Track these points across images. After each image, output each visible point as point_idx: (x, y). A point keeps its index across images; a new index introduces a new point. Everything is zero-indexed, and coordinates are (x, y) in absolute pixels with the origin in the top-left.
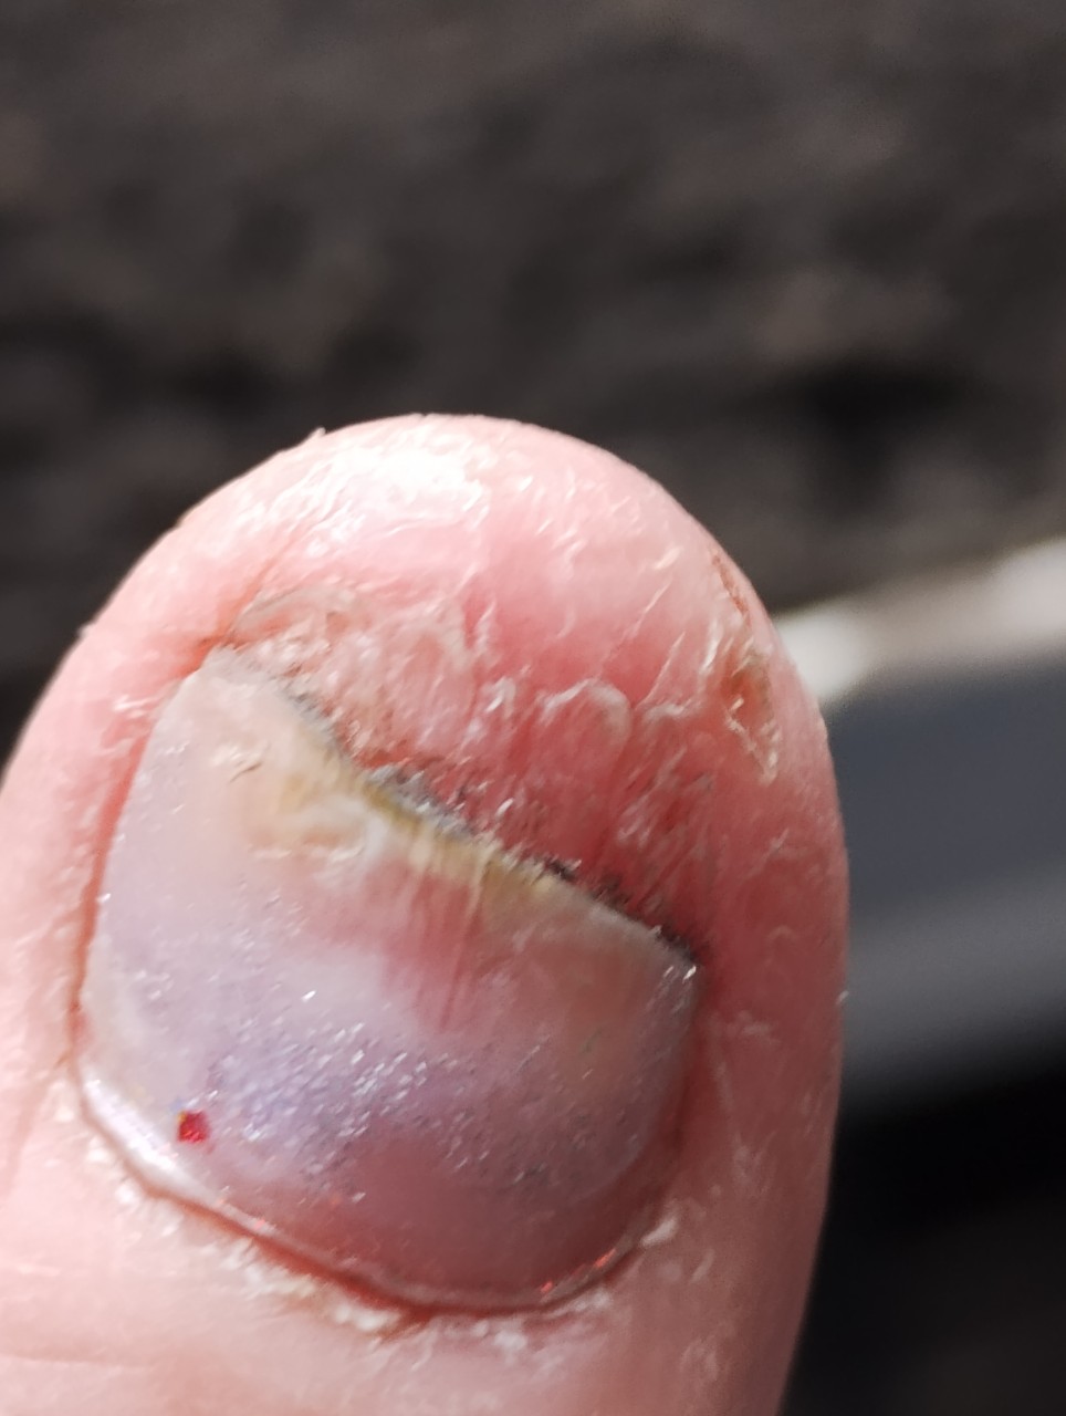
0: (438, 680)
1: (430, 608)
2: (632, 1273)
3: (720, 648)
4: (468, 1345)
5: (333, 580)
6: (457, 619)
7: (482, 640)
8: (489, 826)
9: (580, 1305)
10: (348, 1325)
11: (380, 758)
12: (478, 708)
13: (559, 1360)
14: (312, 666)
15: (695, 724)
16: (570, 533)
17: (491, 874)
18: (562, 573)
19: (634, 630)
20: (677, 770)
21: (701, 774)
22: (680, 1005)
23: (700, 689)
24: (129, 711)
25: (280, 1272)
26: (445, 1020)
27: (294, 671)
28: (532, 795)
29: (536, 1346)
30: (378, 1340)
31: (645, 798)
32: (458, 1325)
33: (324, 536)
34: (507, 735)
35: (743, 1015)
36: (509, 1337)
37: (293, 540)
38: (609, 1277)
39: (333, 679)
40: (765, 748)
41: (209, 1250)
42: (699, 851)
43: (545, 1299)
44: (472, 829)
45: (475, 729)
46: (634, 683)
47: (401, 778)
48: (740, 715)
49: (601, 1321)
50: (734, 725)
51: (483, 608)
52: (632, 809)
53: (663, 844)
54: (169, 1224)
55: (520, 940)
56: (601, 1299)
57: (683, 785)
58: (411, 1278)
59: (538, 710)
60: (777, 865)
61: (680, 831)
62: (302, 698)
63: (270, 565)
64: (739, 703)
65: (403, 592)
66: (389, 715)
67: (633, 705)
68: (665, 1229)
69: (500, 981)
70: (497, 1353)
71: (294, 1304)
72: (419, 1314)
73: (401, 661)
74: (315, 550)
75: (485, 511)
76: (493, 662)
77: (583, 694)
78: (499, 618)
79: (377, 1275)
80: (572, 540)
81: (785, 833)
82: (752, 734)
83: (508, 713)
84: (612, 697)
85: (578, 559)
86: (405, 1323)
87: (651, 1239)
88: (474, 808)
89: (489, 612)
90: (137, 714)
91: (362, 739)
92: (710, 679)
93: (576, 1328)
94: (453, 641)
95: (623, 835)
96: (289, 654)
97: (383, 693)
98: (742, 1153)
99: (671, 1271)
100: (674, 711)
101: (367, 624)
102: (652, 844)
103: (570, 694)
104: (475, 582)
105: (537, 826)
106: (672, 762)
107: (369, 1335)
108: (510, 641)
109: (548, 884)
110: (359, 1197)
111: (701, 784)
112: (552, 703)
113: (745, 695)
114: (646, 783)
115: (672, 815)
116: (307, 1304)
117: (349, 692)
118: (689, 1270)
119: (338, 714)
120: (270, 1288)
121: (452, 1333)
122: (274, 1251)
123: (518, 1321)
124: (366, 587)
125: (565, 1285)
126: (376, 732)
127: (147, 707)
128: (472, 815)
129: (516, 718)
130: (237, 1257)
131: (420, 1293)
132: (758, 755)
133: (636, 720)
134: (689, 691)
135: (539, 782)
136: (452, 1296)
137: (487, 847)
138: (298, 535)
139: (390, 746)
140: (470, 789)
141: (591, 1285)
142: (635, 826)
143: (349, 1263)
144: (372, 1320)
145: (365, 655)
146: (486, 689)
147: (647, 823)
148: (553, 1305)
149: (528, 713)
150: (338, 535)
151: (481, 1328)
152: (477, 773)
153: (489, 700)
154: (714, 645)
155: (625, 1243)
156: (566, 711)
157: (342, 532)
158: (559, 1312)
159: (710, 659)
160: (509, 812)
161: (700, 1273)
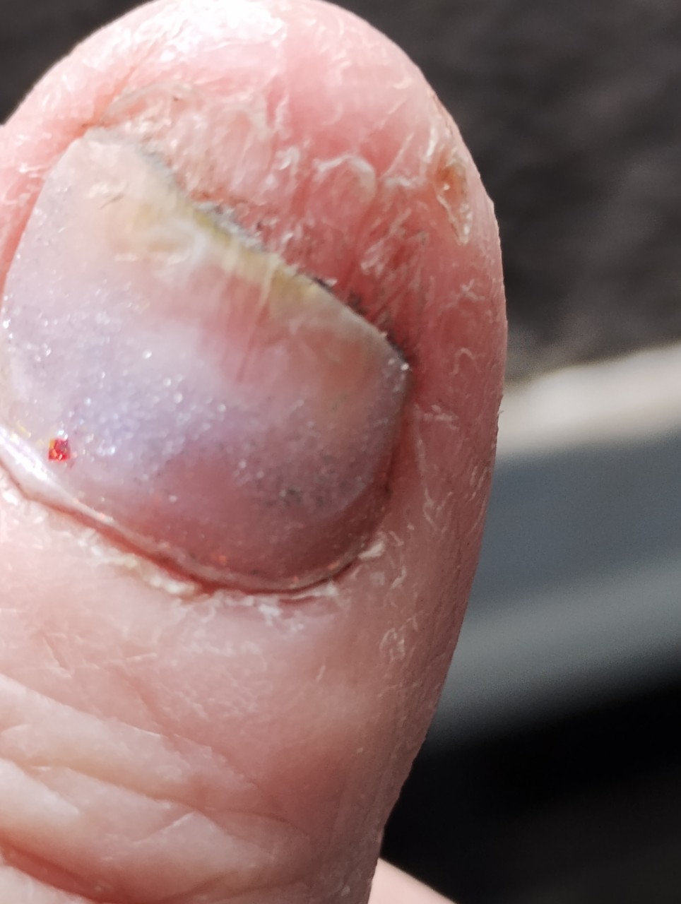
0: (247, 145)
1: (244, 97)
2: (353, 575)
3: (437, 147)
4: (241, 610)
5: (177, 76)
6: (262, 104)
7: (279, 119)
8: (277, 249)
9: (316, 593)
10: (161, 589)
11: (206, 196)
12: (274, 167)
13: (301, 627)
14: (160, 135)
15: (419, 195)
16: (342, 55)
17: (277, 279)
18: (335, 80)
19: (381, 124)
20: (404, 225)
21: (418, 231)
22: (397, 389)
23: (423, 171)
24: (29, 173)
25: (114, 551)
26: (240, 377)
27: (147, 138)
28: (307, 230)
29: (287, 616)
30: (179, 601)
31: (381, 242)
32: (234, 597)
33: (173, 48)
34: (292, 187)
35: (436, 408)
36: (269, 608)
37: (151, 51)
38: (337, 577)
39: (174, 144)
40: (462, 222)
41: (67, 534)
42: (415, 285)
43: (292, 586)
44: (265, 249)
45: (271, 181)
46: (380, 160)
47: (219, 210)
48: (448, 195)
49: (330, 605)
50: (442, 201)
51: (280, 98)
52: (373, 249)
53: (392, 276)
54: (39, 516)
55: (294, 325)
56: (331, 590)
57: (406, 236)
58: (205, 561)
59: (314, 172)
60: (465, 303)
61: (403, 268)
62: (153, 154)
63: (133, 69)
64: (447, 187)
65: (225, 85)
66: (212, 168)
67: (378, 175)
68: (376, 549)
69: (279, 351)
70: (261, 617)
71: (124, 572)
72: (208, 587)
73: (222, 132)
74: (167, 57)
75: (284, 36)
76: (286, 135)
77: (345, 164)
78: (291, 106)
79: (181, 557)
80: (342, 60)
81: (472, 282)
82: (454, 210)
83: (294, 171)
84: (364, 167)
85: (346, 72)
86: (198, 593)
87: (365, 555)
88: (267, 234)
89: (284, 102)
90: (34, 176)
91: (193, 183)
92: (430, 166)
93: (314, 606)
94: (259, 118)
95: (364, 266)
96: (144, 127)
97: (208, 153)
98: (430, 503)
99: (378, 578)
100: (406, 183)
101: (199, 105)
102: (384, 275)
103: (336, 162)
104: (276, 80)
105: (309, 252)
106: (400, 220)
107: (173, 596)
108: (297, 122)
109: (314, 289)
110: (173, 498)
111: (419, 237)
112: (324, 167)
113: (451, 183)
114: (384, 230)
115: (399, 257)
116: (133, 573)
117: (185, 153)
118: (390, 580)
119: (176, 168)
120: (106, 560)
121: (230, 602)
122: (111, 536)
123: (275, 598)
124: (200, 82)
125: (308, 580)
126: (202, 180)
127: (40, 171)
128: (266, 239)
129: (298, 176)
130: (86, 539)
131: (209, 572)
132: (457, 226)
133: (380, 185)
134: (415, 172)
135: (311, 223)
136: (231, 576)
137: (274, 261)
138: (155, 48)
139: (212, 190)
140: (265, 223)
141: (324, 581)
142: (373, 260)
143: (164, 546)
144: (176, 587)
145: (197, 127)
146: (280, 154)
147: (381, 260)
148: (297, 591)
149: (306, 174)
150: (183, 47)
151: (249, 600)
152: (270, 211)
153: (281, 161)
154: (432, 144)
155: (348, 556)
156: (333, 174)
157: (186, 46)
158: (302, 596)
159: (430, 152)
160: (291, 241)
161: (398, 582)
